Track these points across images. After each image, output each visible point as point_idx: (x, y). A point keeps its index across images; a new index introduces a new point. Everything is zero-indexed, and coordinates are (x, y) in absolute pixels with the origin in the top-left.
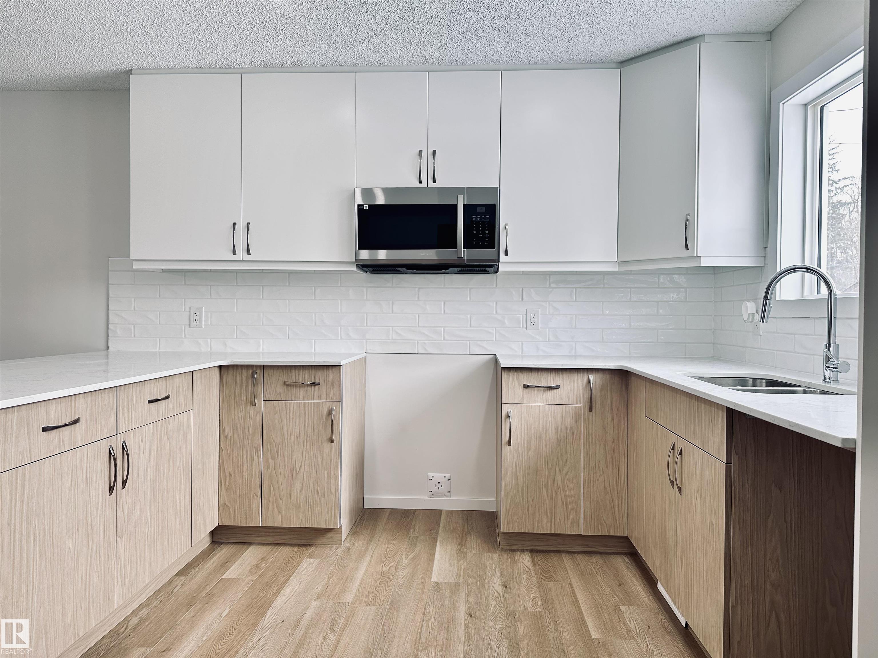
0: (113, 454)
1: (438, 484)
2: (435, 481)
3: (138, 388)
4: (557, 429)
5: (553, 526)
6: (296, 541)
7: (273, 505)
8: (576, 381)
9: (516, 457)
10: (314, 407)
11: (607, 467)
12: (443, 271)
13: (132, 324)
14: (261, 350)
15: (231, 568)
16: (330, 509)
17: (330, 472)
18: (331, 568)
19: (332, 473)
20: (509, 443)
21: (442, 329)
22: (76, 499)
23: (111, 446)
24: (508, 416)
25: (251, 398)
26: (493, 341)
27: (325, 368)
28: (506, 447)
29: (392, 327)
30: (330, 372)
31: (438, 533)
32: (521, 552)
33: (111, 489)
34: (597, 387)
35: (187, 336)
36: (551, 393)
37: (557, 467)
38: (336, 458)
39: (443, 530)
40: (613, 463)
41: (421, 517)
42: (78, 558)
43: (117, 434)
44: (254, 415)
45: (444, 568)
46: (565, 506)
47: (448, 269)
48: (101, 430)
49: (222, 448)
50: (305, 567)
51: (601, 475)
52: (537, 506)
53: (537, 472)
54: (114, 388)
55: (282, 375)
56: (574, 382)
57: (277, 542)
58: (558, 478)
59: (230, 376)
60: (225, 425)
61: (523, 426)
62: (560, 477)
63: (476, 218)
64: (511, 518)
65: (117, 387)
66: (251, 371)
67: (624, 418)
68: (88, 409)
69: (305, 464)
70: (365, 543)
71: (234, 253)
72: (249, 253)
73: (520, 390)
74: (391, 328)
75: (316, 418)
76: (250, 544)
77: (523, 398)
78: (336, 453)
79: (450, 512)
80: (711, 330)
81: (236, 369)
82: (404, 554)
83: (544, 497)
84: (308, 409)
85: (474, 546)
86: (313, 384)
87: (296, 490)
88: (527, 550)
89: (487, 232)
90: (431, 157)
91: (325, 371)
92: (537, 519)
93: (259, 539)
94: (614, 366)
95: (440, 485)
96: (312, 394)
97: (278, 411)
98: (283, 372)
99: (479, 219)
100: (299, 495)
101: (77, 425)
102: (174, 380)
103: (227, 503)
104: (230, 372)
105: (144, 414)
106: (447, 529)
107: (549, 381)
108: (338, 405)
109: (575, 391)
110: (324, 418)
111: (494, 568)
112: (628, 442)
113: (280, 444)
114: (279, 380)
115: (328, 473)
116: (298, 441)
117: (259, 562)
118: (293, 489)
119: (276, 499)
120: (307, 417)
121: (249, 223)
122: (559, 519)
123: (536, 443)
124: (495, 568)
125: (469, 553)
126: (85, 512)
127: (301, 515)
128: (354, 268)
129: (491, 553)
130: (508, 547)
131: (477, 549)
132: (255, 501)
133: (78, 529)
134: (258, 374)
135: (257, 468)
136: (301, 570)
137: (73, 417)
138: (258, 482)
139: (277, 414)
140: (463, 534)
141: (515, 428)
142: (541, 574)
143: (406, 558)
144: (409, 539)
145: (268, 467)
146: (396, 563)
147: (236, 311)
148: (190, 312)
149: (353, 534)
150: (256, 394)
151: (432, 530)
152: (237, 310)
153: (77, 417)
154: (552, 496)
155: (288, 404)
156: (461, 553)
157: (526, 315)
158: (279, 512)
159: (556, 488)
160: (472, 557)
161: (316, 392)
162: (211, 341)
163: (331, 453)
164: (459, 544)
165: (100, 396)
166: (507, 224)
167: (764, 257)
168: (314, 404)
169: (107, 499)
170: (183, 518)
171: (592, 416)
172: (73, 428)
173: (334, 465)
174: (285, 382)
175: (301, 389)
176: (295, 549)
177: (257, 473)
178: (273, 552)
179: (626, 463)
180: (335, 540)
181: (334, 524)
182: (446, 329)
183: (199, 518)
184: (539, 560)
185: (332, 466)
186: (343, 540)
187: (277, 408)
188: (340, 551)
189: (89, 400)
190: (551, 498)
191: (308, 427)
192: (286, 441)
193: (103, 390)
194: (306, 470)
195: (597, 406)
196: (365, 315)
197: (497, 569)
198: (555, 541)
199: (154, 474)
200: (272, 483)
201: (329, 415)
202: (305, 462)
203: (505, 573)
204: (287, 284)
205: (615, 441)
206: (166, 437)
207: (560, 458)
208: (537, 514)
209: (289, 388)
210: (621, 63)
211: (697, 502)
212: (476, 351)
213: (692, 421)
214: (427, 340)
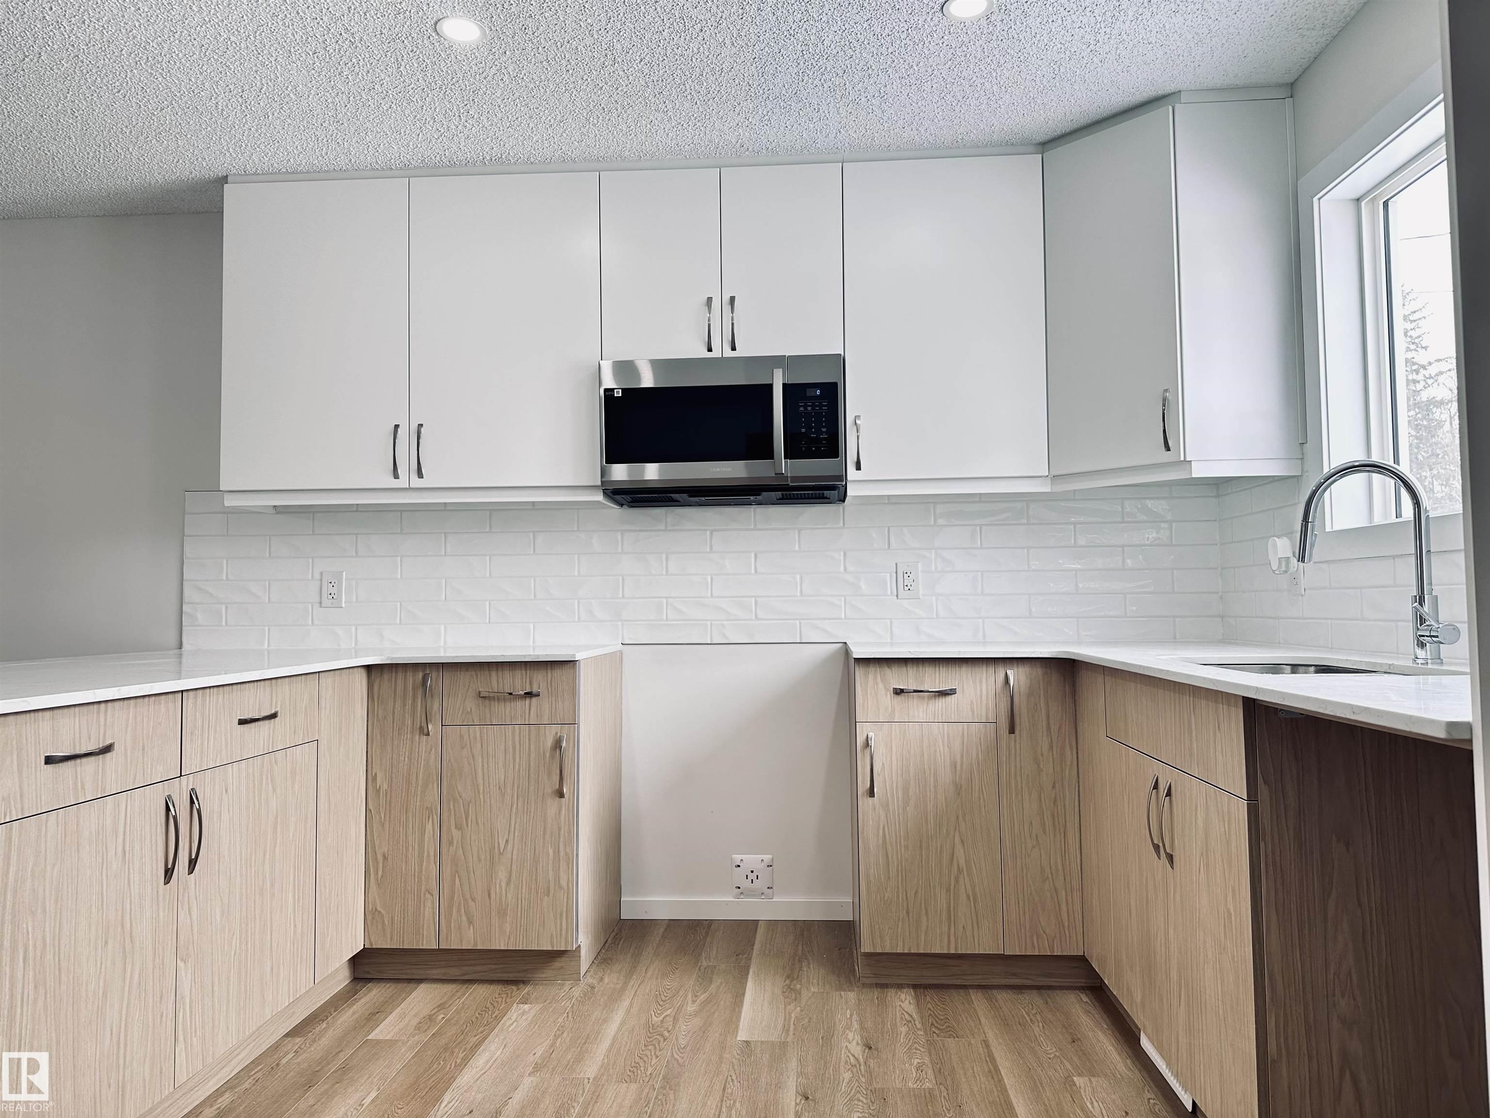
0: (174, 814)
1: (750, 875)
2: (745, 869)
3: (221, 696)
4: (954, 765)
5: (952, 939)
6: (500, 975)
7: (459, 910)
8: (984, 680)
9: (883, 817)
10: (529, 735)
11: (1044, 832)
12: (752, 498)
13: (222, 603)
14: (442, 644)
15: (384, 1023)
16: (558, 916)
17: (559, 852)
18: (560, 1020)
19: (562, 854)
20: (871, 793)
21: (753, 600)
22: (105, 887)
23: (169, 797)
24: (867, 744)
25: (421, 722)
26: (841, 619)
27: (549, 666)
28: (865, 799)
29: (666, 598)
30: (558, 673)
31: (750, 959)
32: (898, 988)
33: (169, 873)
34: (1022, 690)
35: (316, 622)
36: (942, 702)
37: (957, 834)
38: (569, 825)
39: (760, 954)
40: (1054, 823)
41: (721, 932)
42: (105, 994)
43: (181, 776)
44: (426, 752)
45: (760, 1017)
46: (972, 904)
47: (759, 495)
48: (152, 765)
49: (370, 810)
50: (514, 1018)
51: (1034, 847)
52: (923, 906)
53: (921, 842)
54: (176, 695)
55: (475, 680)
56: (981, 682)
57: (466, 977)
58: (960, 852)
59: (385, 683)
60: (376, 769)
61: (894, 763)
62: (962, 851)
63: (805, 407)
64: (877, 926)
65: (182, 691)
66: (420, 675)
67: (1070, 745)
68: (129, 729)
69: (514, 837)
70: (622, 977)
71: (396, 476)
72: (420, 475)
73: (888, 700)
74: (665, 600)
75: (533, 755)
76: (420, 981)
77: (893, 710)
78: (568, 817)
79: (773, 924)
80: (1217, 593)
81: (396, 672)
82: (690, 995)
83: (934, 889)
84: (520, 740)
85: (813, 979)
86: (529, 695)
87: (500, 884)
88: (908, 986)
89: (824, 430)
90: (727, 308)
91: (549, 671)
92: (924, 928)
93: (435, 973)
94: (1049, 652)
95: (754, 875)
96: (527, 712)
97: (468, 745)
98: (477, 675)
99: (809, 408)
100: (504, 892)
101: (108, 755)
102: (285, 684)
103: (379, 909)
104: (386, 676)
105: (231, 744)
106: (767, 952)
107: (937, 681)
108: (572, 729)
109: (984, 698)
110: (548, 755)
111: (848, 1016)
112: (1079, 787)
113: (470, 802)
114: (470, 689)
115: (554, 853)
116: (503, 795)
117: (433, 1012)
118: (494, 880)
119: (465, 900)
120: (517, 753)
121: (421, 425)
122: (964, 927)
123: (918, 792)
124: (851, 1015)
125: (804, 992)
126: (120, 913)
127: (507, 927)
128: (599, 497)
129: (844, 990)
130: (874, 981)
131: (818, 984)
132: (429, 904)
133: (106, 942)
134: (434, 680)
135: (430, 846)
136: (508, 1024)
137: (101, 742)
138: (434, 870)
139: (466, 749)
140: (794, 960)
141: (881, 764)
142: (932, 1024)
143: (694, 1002)
144: (700, 969)
145: (451, 843)
146: (676, 1009)
147: (399, 577)
148: (321, 580)
149: (601, 963)
150: (430, 714)
151: (739, 954)
153: (108, 743)
154: (950, 885)
155: (485, 730)
156: (791, 993)
157: (896, 573)
158: (470, 923)
159: (956, 873)
160: (810, 998)
161: (533, 710)
162: (356, 629)
163: (560, 817)
164: (788, 977)
165: (152, 707)
166: (857, 417)
167: (1302, 459)
168: (530, 731)
169: (161, 892)
170: (299, 931)
171: (1015, 741)
172: (101, 761)
173: (565, 837)
174: (480, 692)
175: (508, 704)
176: (496, 989)
177: (432, 854)
178: (459, 994)
179: (1077, 825)
180: (569, 972)
181: (566, 943)
183: (328, 935)
184: (928, 1002)
185: (562, 839)
186: (582, 974)
187: (466, 737)
188: (577, 992)
189: (131, 713)
190: (948, 890)
191: (519, 769)
192: (481, 796)
193: (157, 698)
194: (516, 847)
195: (1022, 722)
196: (621, 578)
197: (855, 1017)
198: (957, 968)
199: (247, 849)
200: (457, 872)
201: (555, 748)
202: (514, 832)
203: (869, 1024)
204: (488, 530)
205: (1057, 785)
206: (270, 786)
207: (961, 818)
208: (924, 919)
209: (487, 701)
210: (1043, 144)
211: (1200, 877)
212: (811, 635)
213: (1186, 733)
214: (727, 620)
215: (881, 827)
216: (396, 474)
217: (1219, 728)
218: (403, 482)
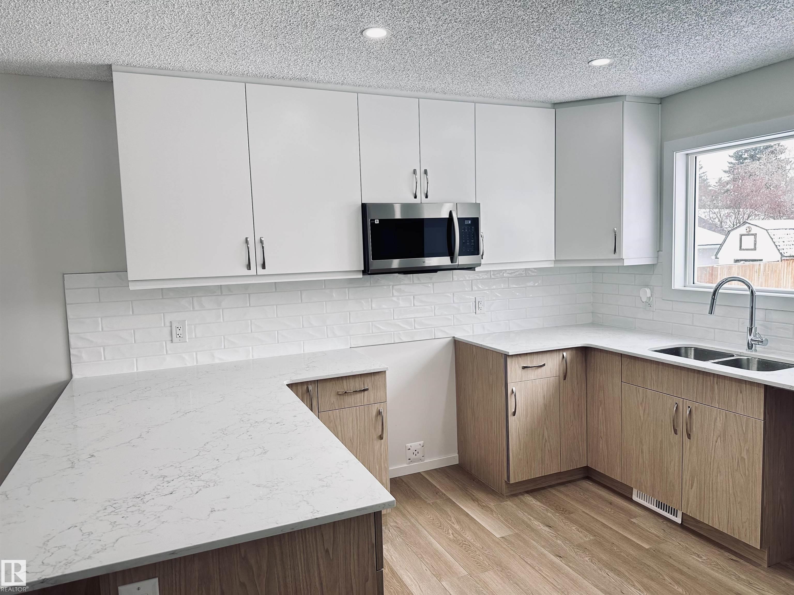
1: (415, 452)
2: (413, 449)
4: (544, 397)
5: (543, 470)
8: (555, 358)
9: (518, 424)
13: (101, 346)
17: (381, 466)
19: (383, 467)
20: (514, 414)
21: (413, 320)
24: (512, 392)
26: (453, 326)
27: (372, 375)
28: (512, 418)
30: (377, 377)
31: (446, 495)
32: (522, 495)
34: (568, 361)
35: (169, 352)
36: (540, 370)
38: (386, 452)
39: (445, 491)
41: (412, 483)
45: (490, 524)
46: (550, 453)
51: (571, 426)
52: (533, 459)
53: (532, 432)
55: (335, 386)
61: (522, 399)
63: (464, 229)
64: (516, 471)
66: (305, 387)
72: (264, 267)
73: (521, 371)
74: (371, 323)
75: (366, 421)
77: (522, 377)
78: (385, 448)
80: (591, 303)
82: (447, 520)
83: (536, 450)
84: (359, 413)
85: (485, 499)
86: (363, 390)
89: (472, 241)
90: (422, 175)
91: (373, 377)
92: (533, 468)
95: (417, 452)
96: (362, 399)
97: (333, 420)
98: (336, 384)
107: (538, 361)
108: (386, 405)
109: (555, 366)
110: (374, 419)
114: (333, 391)
115: (379, 467)
116: (353, 443)
120: (359, 421)
122: (547, 464)
123: (531, 410)
124: (523, 513)
125: (490, 506)
129: (504, 501)
130: (510, 494)
131: (490, 501)
134: (314, 389)
139: (332, 423)
140: (464, 491)
141: (518, 400)
142: (556, 509)
143: (453, 523)
144: (432, 506)
148: (171, 326)
151: (436, 493)
152: (223, 320)
155: (341, 412)
156: (485, 508)
157: (475, 302)
159: (544, 442)
160: (496, 509)
161: (366, 397)
162: (197, 354)
163: (381, 449)
164: (473, 500)
167: (658, 257)
168: (364, 409)
171: (566, 383)
173: (384, 459)
174: (338, 392)
175: (353, 396)
182: (416, 319)
184: (541, 498)
185: (382, 460)
187: (332, 417)
190: (541, 450)
191: (360, 429)
195: (568, 375)
196: (348, 313)
197: (525, 514)
198: (540, 481)
201: (377, 416)
203: (535, 516)
205: (579, 399)
207: (546, 419)
208: (533, 464)
209: (342, 396)
210: (555, 104)
211: (717, 444)
212: (440, 335)
213: (709, 391)
214: (401, 331)
215: (518, 428)
216: (249, 267)
217: (741, 392)
218: (253, 271)
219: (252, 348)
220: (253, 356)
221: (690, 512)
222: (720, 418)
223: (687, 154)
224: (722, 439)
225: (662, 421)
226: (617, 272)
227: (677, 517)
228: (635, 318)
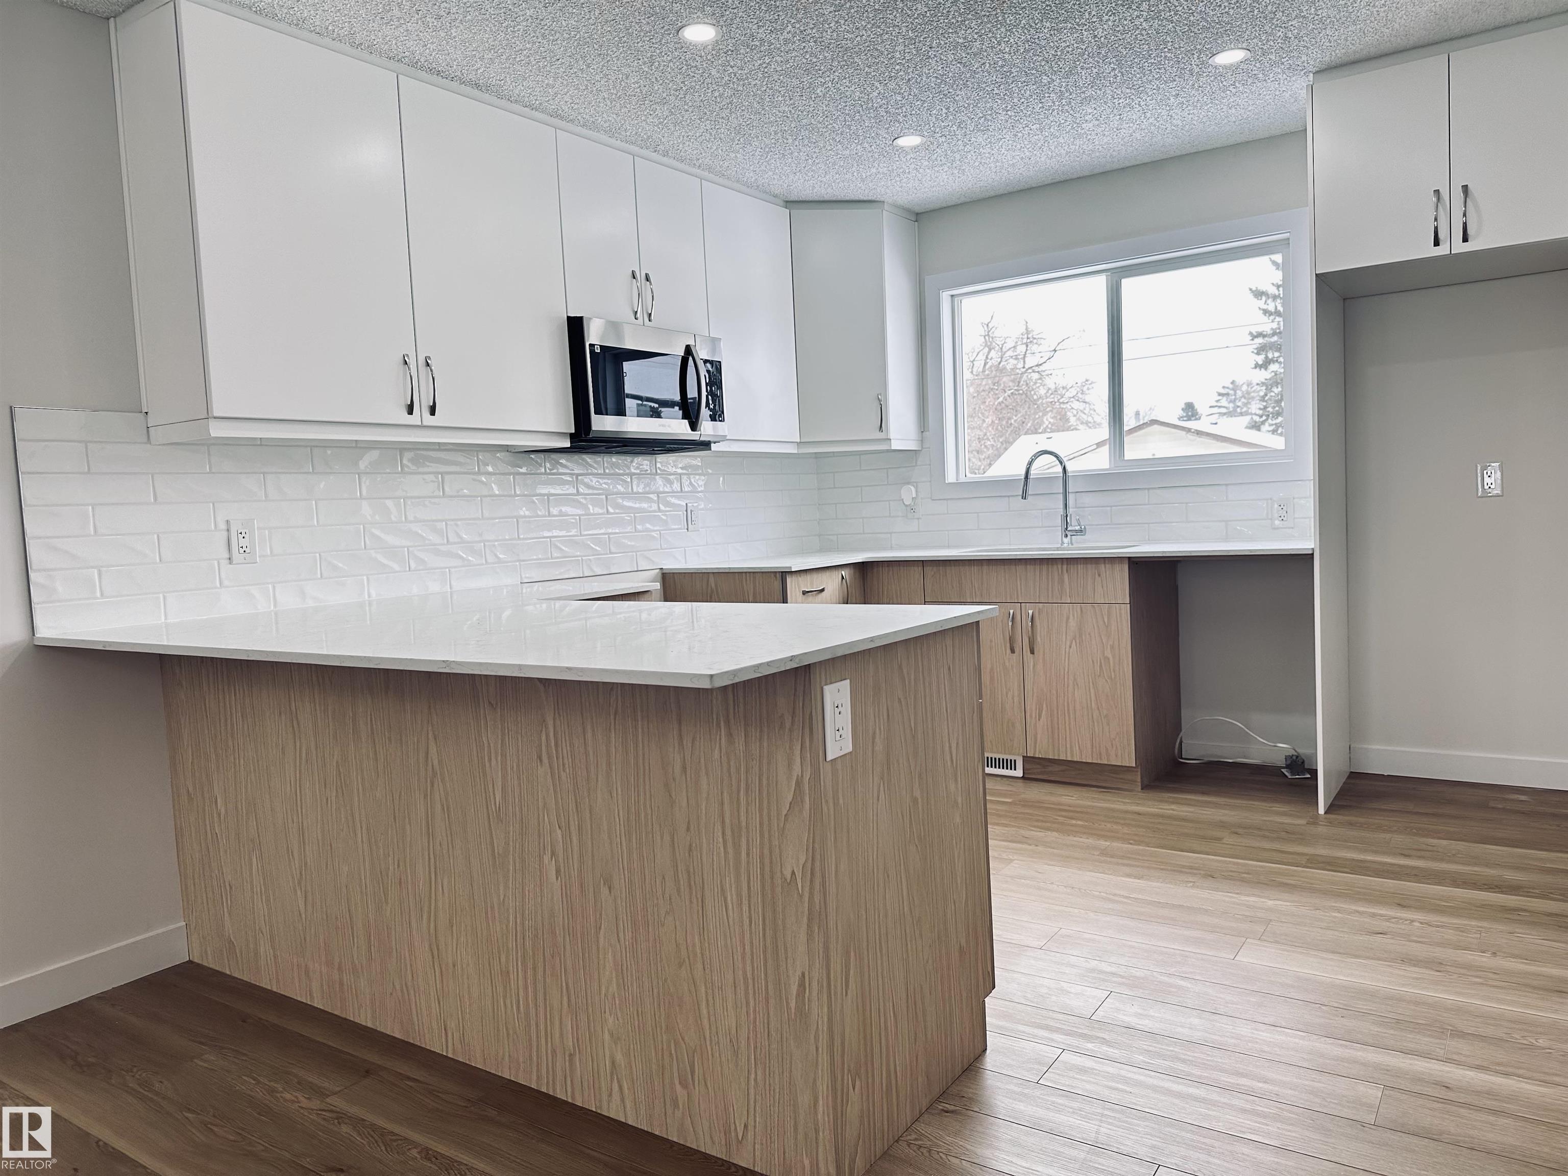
13: (93, 567)
34: (849, 584)
35: (226, 583)
36: (820, 596)
73: (800, 599)
90: (645, 283)
109: (835, 592)
128: (568, 444)
147: (315, 524)
148: (227, 530)
152: (318, 522)
162: (274, 588)
167: (922, 440)
182: (611, 536)
204: (400, 470)
210: (787, 202)
211: (1071, 650)
212: (643, 565)
213: (1056, 584)
214: (593, 555)
216: (410, 409)
217: (1099, 575)
218: (414, 419)
219: (368, 580)
220: (369, 596)
221: (1040, 752)
222: (1073, 616)
223: (952, 296)
224: (1078, 641)
225: (991, 641)
226: (858, 468)
227: (1015, 769)
228: (891, 533)
